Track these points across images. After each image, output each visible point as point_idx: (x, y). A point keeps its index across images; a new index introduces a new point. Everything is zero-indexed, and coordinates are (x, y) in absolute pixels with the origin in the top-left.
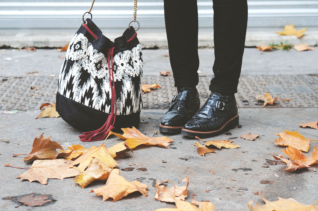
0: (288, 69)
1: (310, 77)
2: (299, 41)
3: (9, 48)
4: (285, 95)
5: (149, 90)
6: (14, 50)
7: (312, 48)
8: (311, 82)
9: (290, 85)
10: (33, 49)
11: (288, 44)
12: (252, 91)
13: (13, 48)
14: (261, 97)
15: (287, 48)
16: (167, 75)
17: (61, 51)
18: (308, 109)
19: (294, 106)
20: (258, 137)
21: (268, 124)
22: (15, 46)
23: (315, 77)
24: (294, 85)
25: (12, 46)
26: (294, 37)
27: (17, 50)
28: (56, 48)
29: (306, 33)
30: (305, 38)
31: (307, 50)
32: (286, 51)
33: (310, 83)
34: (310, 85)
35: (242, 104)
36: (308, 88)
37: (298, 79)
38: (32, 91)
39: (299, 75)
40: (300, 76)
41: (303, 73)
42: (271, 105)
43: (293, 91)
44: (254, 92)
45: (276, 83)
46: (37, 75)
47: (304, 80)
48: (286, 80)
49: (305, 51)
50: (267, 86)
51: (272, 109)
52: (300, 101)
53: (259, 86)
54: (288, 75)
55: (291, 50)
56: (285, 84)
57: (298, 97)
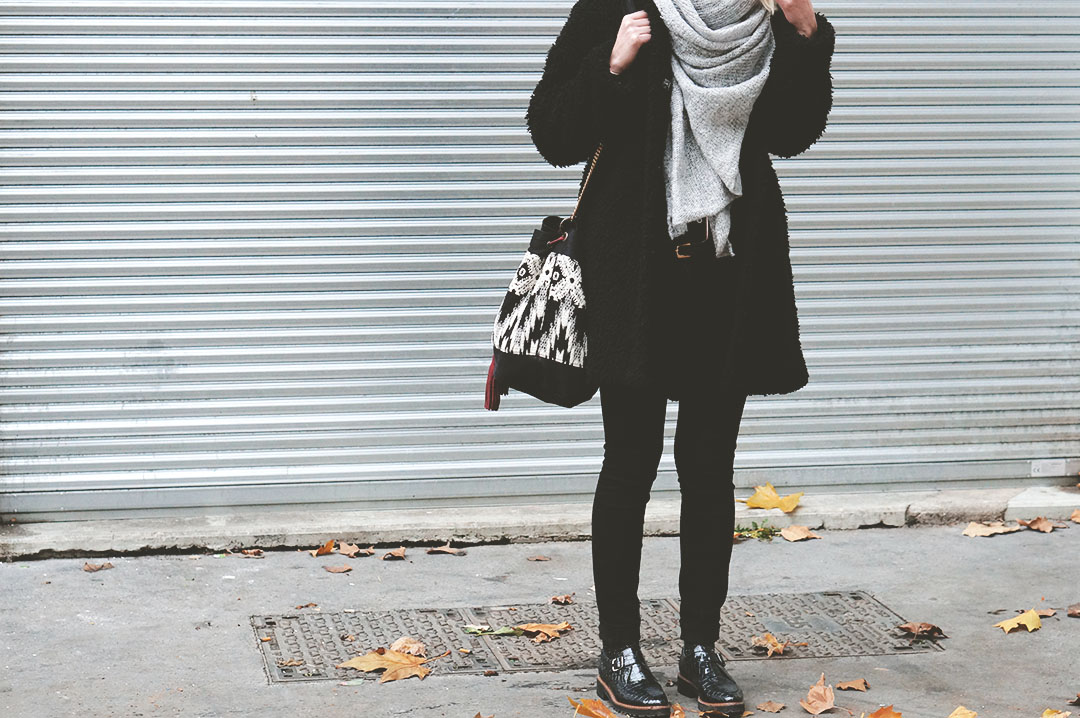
0: (784, 583)
1: (828, 598)
2: (788, 520)
3: (203, 550)
4: (796, 635)
5: (557, 635)
6: (215, 556)
7: (814, 534)
8: (833, 609)
9: (797, 616)
10: (258, 554)
11: (768, 525)
12: (737, 631)
13: (213, 552)
14: (759, 640)
15: (768, 534)
16: (566, 603)
17: (318, 555)
18: (841, 660)
19: (817, 655)
20: (784, 708)
21: (786, 687)
22: (216, 548)
23: (837, 598)
24: (803, 615)
25: (209, 547)
26: (779, 512)
27: (224, 555)
28: (304, 549)
29: (802, 500)
30: (800, 513)
31: (807, 539)
32: (765, 540)
33: (831, 611)
34: (831, 614)
35: (732, 655)
36: (831, 621)
37: (809, 604)
38: (346, 643)
39: (807, 594)
40: (808, 597)
41: (813, 591)
42: (780, 654)
43: (806, 627)
44: (741, 631)
45: (772, 613)
46: (318, 610)
47: (818, 604)
48: (786, 604)
49: (802, 540)
50: (758, 619)
51: (783, 662)
52: (825, 646)
53: (744, 620)
54: (786, 596)
55: (775, 539)
56: (789, 615)
57: (818, 638)
